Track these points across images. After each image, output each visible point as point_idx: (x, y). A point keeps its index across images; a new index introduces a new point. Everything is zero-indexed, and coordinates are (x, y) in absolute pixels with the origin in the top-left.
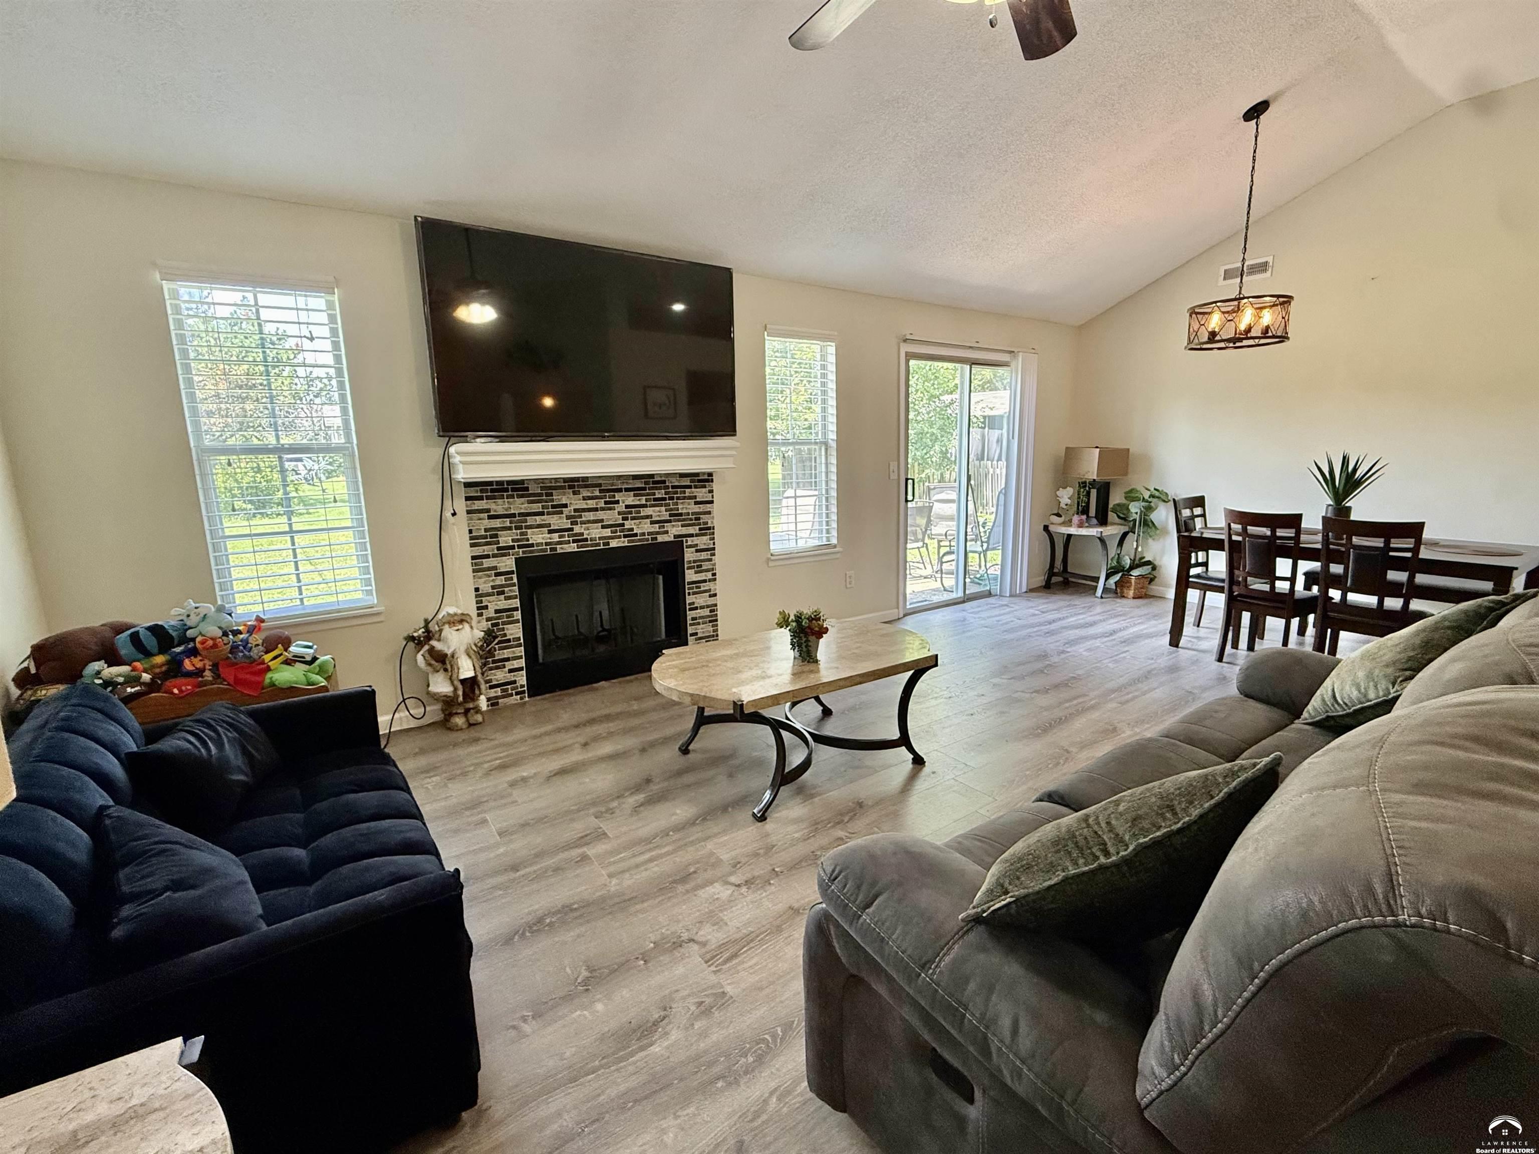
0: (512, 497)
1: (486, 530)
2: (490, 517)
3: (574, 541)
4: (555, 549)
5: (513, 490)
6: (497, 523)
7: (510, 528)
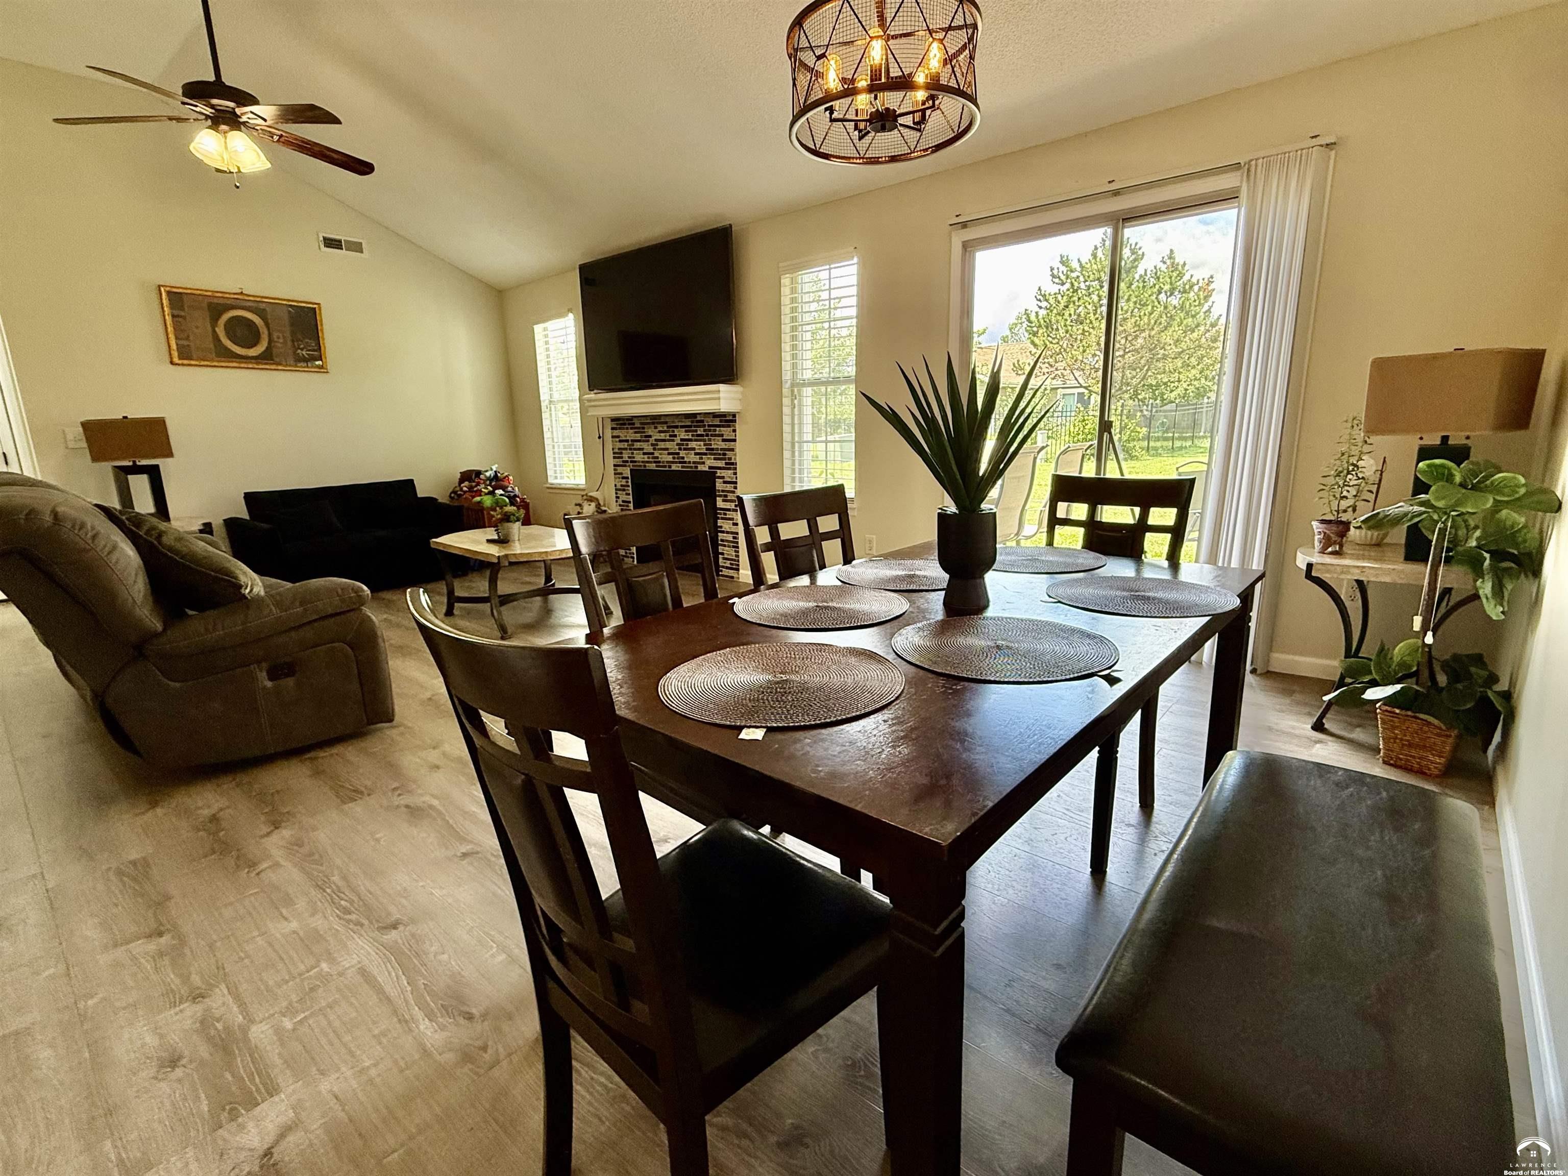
0: (627, 429)
1: (619, 449)
2: (621, 441)
3: (655, 462)
4: (645, 466)
5: (629, 424)
6: (622, 445)
7: (626, 449)
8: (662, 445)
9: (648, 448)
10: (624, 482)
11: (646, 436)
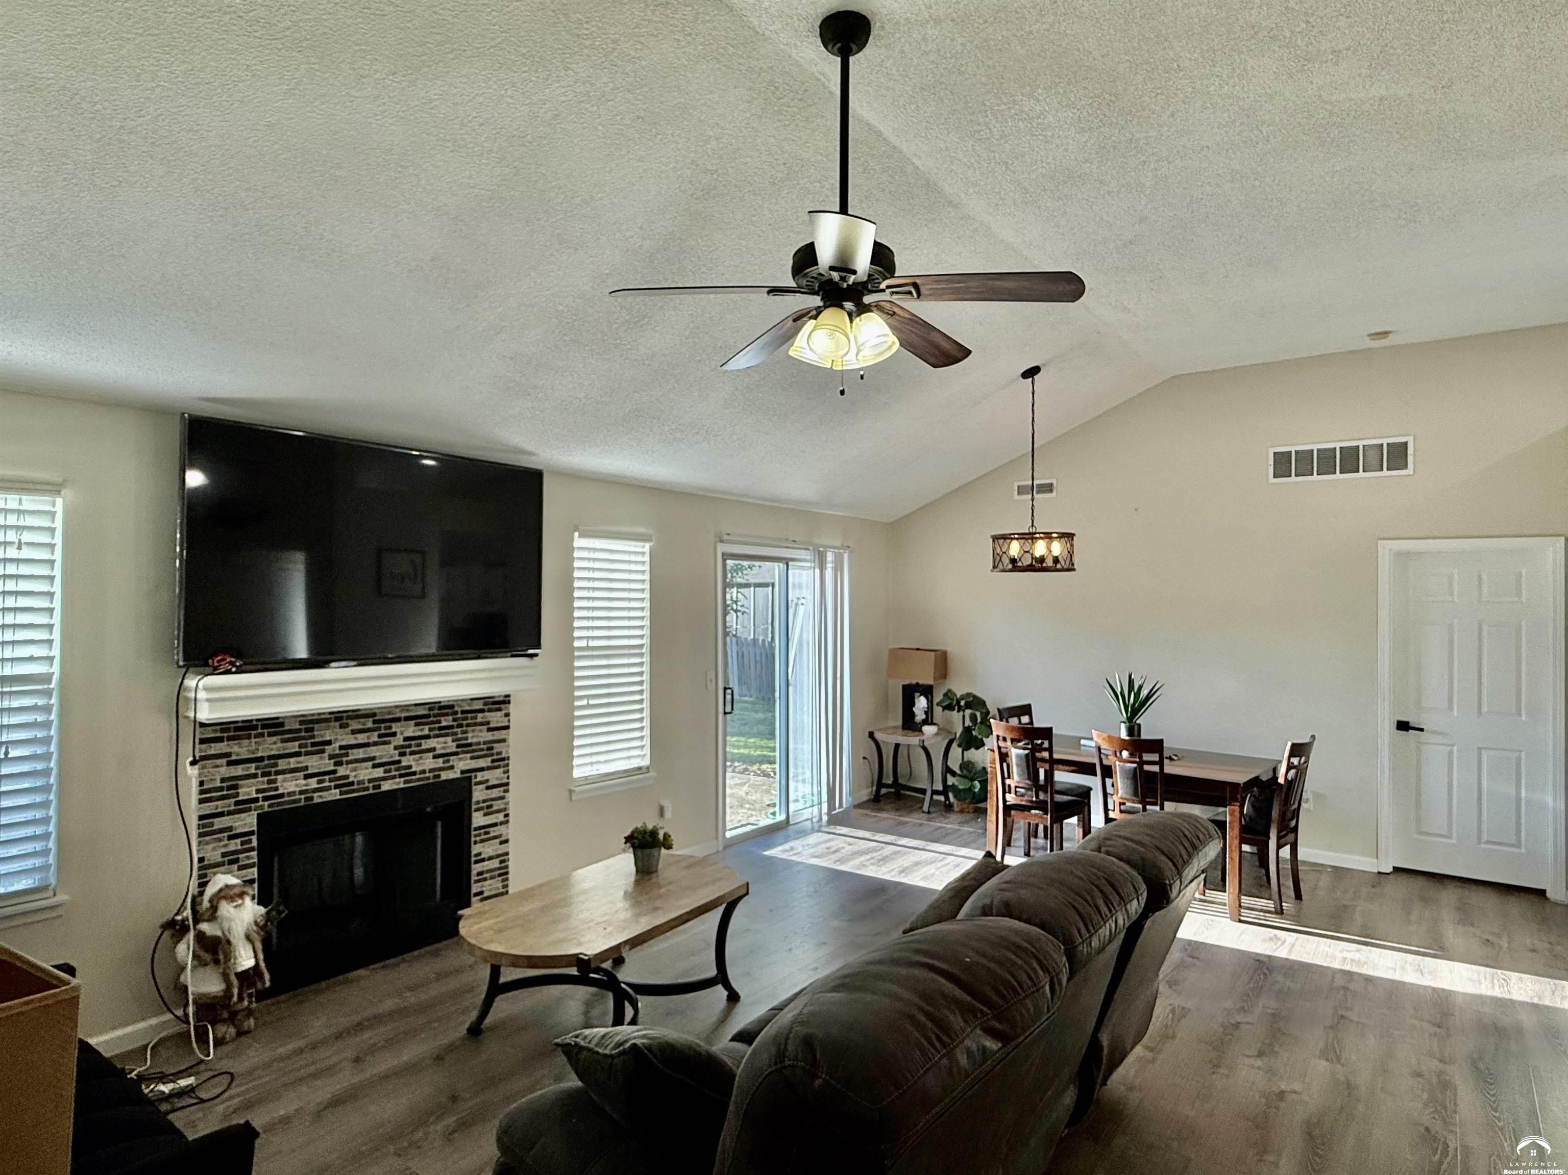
1: (223, 780)
2: (230, 763)
3: (336, 787)
4: (312, 799)
5: (264, 727)
6: (239, 771)
7: (255, 776)
8: (360, 753)
9: (315, 763)
10: (235, 845)
11: (313, 745)
